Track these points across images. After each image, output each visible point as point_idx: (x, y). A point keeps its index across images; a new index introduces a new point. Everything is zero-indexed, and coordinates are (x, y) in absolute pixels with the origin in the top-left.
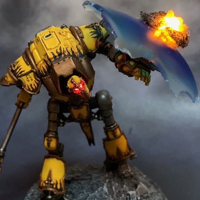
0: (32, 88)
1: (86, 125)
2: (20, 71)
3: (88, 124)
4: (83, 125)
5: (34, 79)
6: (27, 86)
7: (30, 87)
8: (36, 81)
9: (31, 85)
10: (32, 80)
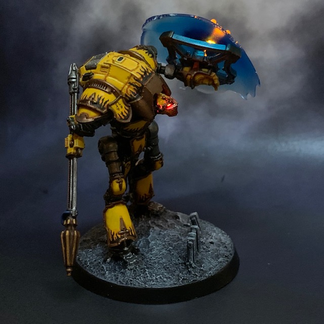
0: (123, 115)
2: (104, 102)
5: (123, 106)
6: (118, 115)
7: (121, 115)
8: (126, 107)
9: (122, 113)
10: (122, 107)
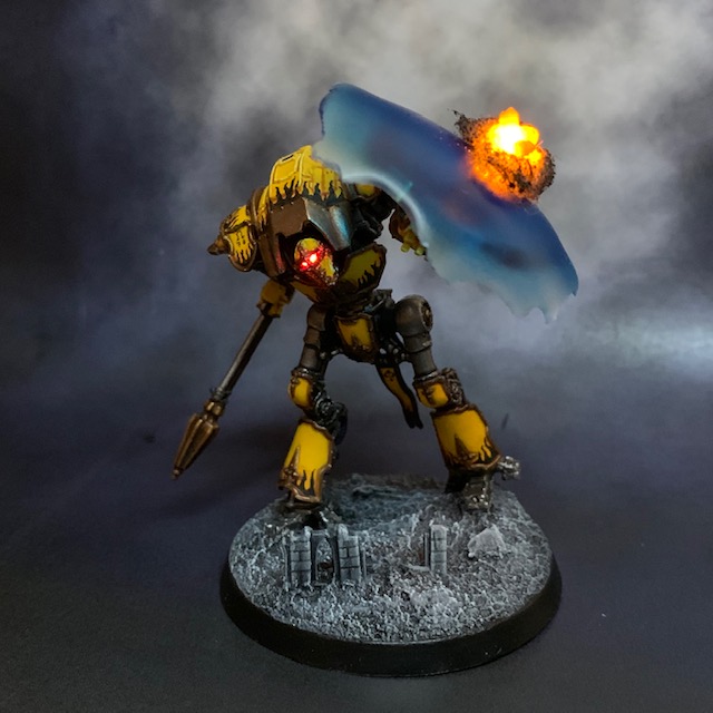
0: (243, 257)
1: (388, 372)
3: (392, 370)
4: (384, 371)
6: (236, 254)
7: (240, 256)
8: (250, 245)
9: (242, 253)
